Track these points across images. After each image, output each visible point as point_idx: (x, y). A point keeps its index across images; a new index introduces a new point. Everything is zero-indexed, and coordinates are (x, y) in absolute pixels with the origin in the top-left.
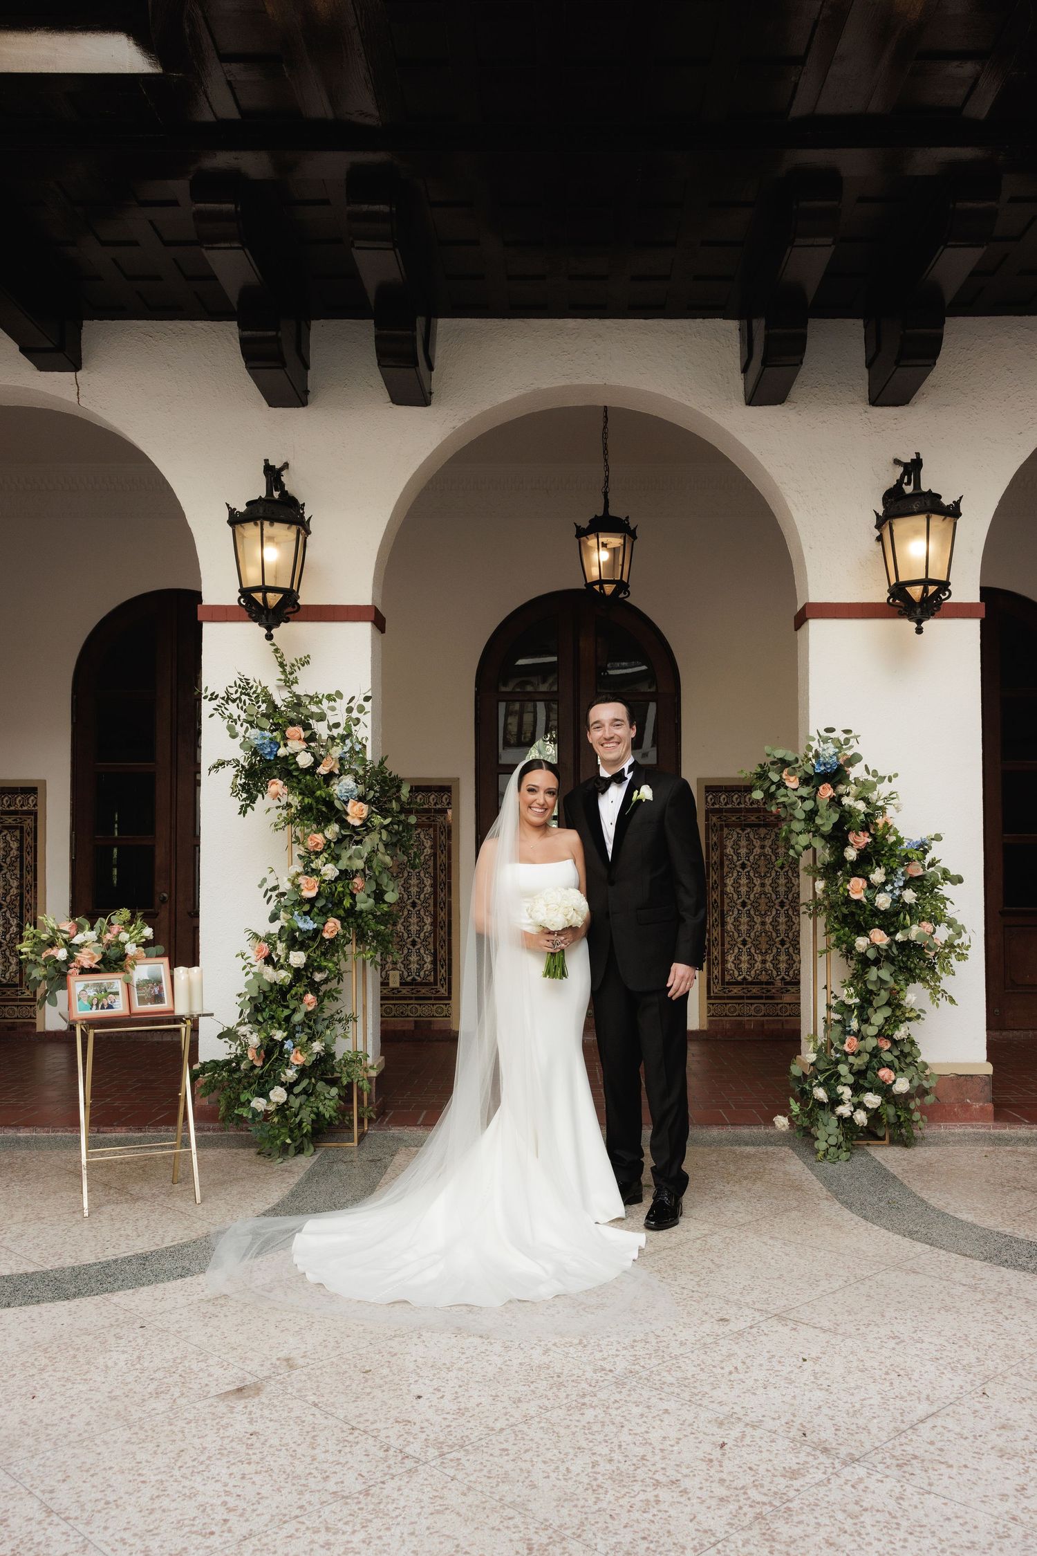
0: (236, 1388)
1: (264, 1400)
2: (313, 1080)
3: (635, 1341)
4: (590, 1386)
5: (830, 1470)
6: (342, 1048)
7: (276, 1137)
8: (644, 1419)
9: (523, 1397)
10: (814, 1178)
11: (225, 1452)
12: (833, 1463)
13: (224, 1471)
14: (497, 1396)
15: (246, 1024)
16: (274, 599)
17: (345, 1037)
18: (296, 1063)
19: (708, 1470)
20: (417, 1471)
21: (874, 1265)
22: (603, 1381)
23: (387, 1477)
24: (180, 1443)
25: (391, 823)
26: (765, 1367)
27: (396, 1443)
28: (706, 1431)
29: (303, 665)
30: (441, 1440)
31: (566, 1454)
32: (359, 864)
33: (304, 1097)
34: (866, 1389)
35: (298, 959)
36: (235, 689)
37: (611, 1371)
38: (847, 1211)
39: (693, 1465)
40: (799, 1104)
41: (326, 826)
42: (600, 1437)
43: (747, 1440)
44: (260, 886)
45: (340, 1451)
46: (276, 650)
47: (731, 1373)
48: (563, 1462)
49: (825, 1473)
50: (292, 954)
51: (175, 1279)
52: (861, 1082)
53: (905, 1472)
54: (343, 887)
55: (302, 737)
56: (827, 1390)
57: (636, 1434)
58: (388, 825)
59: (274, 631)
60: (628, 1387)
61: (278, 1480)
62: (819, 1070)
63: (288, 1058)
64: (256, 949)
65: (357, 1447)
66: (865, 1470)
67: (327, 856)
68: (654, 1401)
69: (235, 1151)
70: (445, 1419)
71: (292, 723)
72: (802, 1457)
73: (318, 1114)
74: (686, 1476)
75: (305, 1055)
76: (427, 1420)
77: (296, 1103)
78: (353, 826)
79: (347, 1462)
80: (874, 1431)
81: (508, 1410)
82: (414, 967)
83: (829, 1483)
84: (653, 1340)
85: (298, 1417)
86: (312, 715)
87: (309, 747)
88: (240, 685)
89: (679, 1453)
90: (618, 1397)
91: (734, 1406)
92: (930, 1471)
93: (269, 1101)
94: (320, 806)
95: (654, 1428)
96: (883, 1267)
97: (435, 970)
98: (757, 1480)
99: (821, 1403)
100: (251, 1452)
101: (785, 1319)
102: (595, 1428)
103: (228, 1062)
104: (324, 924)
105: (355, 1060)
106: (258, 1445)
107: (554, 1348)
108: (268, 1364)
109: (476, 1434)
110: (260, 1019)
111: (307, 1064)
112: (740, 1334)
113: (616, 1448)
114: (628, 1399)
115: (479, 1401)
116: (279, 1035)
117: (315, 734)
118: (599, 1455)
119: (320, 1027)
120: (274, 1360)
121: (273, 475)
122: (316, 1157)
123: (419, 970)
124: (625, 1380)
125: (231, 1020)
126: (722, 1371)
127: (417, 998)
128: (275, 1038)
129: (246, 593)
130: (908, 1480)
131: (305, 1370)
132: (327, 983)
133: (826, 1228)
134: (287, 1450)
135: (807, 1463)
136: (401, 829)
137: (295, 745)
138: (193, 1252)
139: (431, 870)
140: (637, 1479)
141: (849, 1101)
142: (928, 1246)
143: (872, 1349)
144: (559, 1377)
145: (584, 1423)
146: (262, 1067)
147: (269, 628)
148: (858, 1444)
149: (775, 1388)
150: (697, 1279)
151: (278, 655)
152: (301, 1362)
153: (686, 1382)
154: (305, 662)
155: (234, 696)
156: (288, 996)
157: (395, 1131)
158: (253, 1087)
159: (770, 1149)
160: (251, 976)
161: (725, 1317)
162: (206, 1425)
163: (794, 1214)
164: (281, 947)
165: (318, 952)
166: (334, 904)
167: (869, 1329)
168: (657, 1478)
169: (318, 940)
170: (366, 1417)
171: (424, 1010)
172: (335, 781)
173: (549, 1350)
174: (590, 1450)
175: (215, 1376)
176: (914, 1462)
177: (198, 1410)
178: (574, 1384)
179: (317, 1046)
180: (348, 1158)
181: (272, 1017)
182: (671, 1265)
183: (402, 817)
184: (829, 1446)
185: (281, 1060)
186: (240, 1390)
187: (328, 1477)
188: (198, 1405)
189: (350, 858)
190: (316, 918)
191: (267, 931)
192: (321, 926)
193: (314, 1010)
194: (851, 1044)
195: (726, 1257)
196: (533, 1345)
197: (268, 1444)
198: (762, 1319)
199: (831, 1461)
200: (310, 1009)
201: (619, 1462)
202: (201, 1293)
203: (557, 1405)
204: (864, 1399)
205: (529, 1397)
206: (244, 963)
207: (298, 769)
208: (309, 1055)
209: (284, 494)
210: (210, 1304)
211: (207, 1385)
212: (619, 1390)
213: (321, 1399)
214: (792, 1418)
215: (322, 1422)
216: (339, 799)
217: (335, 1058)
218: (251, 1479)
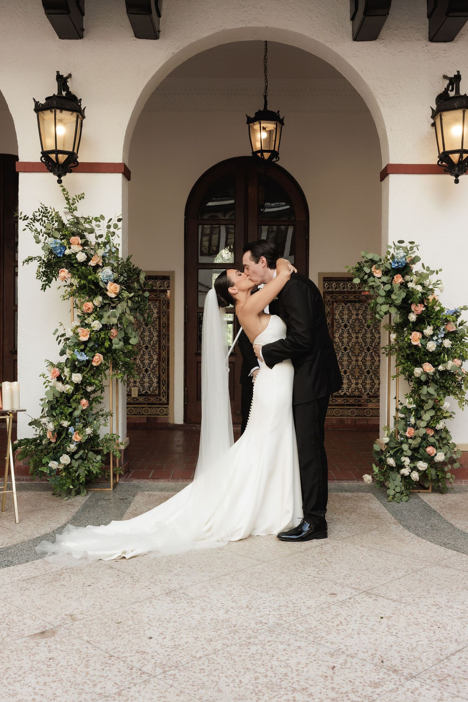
0: (40, 631)
1: (58, 639)
2: (86, 451)
3: (280, 606)
4: (254, 632)
5: (398, 683)
6: (103, 432)
7: (64, 485)
8: (286, 652)
9: (213, 638)
10: (387, 511)
11: (34, 669)
12: (400, 679)
13: (33, 680)
14: (197, 638)
15: (45, 417)
16: (62, 158)
17: (105, 425)
18: (76, 440)
19: (325, 682)
20: (149, 681)
21: (423, 562)
22: (261, 630)
23: (132, 685)
24: (7, 664)
25: (134, 296)
26: (358, 622)
27: (137, 665)
28: (324, 659)
29: (80, 199)
30: (164, 663)
31: (240, 672)
32: (114, 321)
33: (81, 461)
34: (419, 636)
35: (77, 378)
36: (39, 213)
37: (266, 623)
38: (407, 531)
39: (316, 679)
40: (378, 467)
41: (94, 298)
42: (260, 663)
43: (348, 665)
44: (54, 334)
45: (103, 669)
46: (64, 190)
47: (338, 625)
48: (238, 677)
49: (395, 684)
50: (74, 375)
51: (3, 567)
52: (416, 455)
53: (443, 684)
54: (104, 334)
55: (80, 243)
56: (396, 636)
57: (281, 661)
58: (132, 297)
59: (62, 178)
60: (276, 633)
61: (66, 686)
62: (391, 448)
63: (71, 438)
64: (52, 372)
65: (114, 667)
66: (419, 683)
67: (95, 316)
68: (292, 641)
69: (39, 493)
70: (166, 651)
71: (73, 234)
72: (381, 675)
73: (89, 471)
74: (312, 685)
75: (82, 436)
76: (156, 652)
77: (76, 464)
78: (111, 297)
79: (107, 676)
80: (424, 660)
81: (205, 646)
82: (146, 385)
83: (398, 690)
84: (291, 606)
85: (77, 649)
86: (86, 230)
87: (84, 249)
88: (41, 211)
89: (307, 672)
90: (270, 639)
91: (340, 645)
92: (458, 684)
93: (60, 463)
94: (91, 285)
95: (292, 657)
96: (429, 564)
97: (159, 387)
98: (354, 688)
99: (392, 643)
100: (49, 669)
101: (370, 594)
102: (257, 657)
103: (35, 440)
104: (93, 357)
105: (111, 439)
106: (54, 665)
107: (231, 610)
108: (59, 618)
109: (185, 660)
110: (54, 414)
111: (83, 441)
112: (344, 602)
113: (269, 669)
114: (276, 640)
115: (187, 641)
116: (66, 424)
117: (87, 241)
118: (259, 673)
119: (90, 419)
120: (63, 616)
121: (62, 81)
122: (88, 497)
123: (149, 387)
124: (275, 629)
125: (37, 415)
126: (333, 624)
127: (148, 404)
128: (63, 425)
129: (45, 154)
130: (445, 689)
131: (82, 622)
132: (94, 393)
133: (394, 541)
134: (71, 668)
135: (384, 678)
136: (140, 300)
137: (76, 248)
138: (14, 552)
139: (157, 327)
140: (282, 687)
141: (408, 466)
142: (455, 552)
143: (422, 612)
144: (234, 627)
145: (250, 654)
146: (55, 443)
147: (60, 176)
148: (415, 668)
149: (365, 634)
150: (317, 570)
151: (65, 193)
152: (79, 617)
153: (311, 630)
154: (82, 197)
155: (38, 218)
156: (71, 400)
157: (135, 482)
158: (50, 455)
159: (360, 494)
160: (48, 388)
161: (334, 592)
162: (23, 653)
163: (375, 532)
164: (67, 371)
165: (89, 374)
166: (99, 345)
167: (421, 600)
168: (294, 687)
169: (89, 366)
170: (119, 649)
171: (153, 411)
172: (100, 270)
173: (228, 611)
174: (254, 669)
175: (28, 625)
176: (448, 678)
177: (18, 644)
178: (244, 631)
179: (89, 431)
180: (107, 498)
181: (61, 413)
182: (301, 562)
183: (141, 293)
184: (397, 669)
185: (67, 439)
186: (43, 633)
187: (96, 684)
188: (17, 642)
189: (109, 317)
190: (88, 353)
191: (58, 361)
192: (91, 359)
193: (87, 409)
194: (410, 432)
195: (335, 557)
196: (219, 608)
197: (60, 665)
198: (356, 593)
199: (399, 677)
200: (84, 408)
201: (271, 677)
202: (20, 576)
203: (233, 643)
204: (418, 641)
205: (217, 638)
206: (44, 380)
207: (77, 262)
208: (84, 436)
209: (69, 93)
210: (25, 582)
211: (23, 630)
212: (271, 635)
213: (92, 639)
214: (375, 652)
215: (92, 652)
216: (102, 281)
217: (99, 438)
218: (50, 685)
